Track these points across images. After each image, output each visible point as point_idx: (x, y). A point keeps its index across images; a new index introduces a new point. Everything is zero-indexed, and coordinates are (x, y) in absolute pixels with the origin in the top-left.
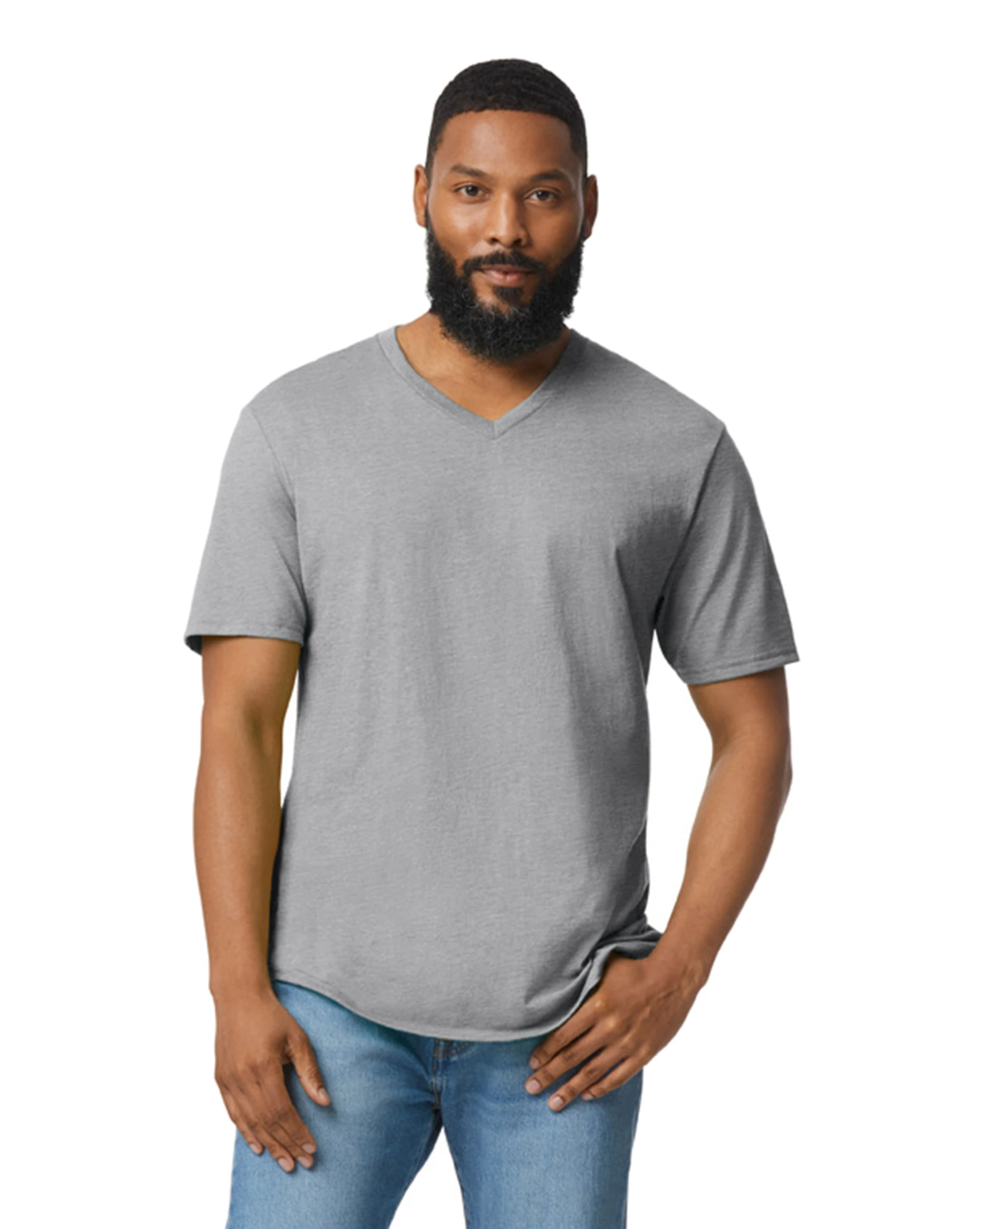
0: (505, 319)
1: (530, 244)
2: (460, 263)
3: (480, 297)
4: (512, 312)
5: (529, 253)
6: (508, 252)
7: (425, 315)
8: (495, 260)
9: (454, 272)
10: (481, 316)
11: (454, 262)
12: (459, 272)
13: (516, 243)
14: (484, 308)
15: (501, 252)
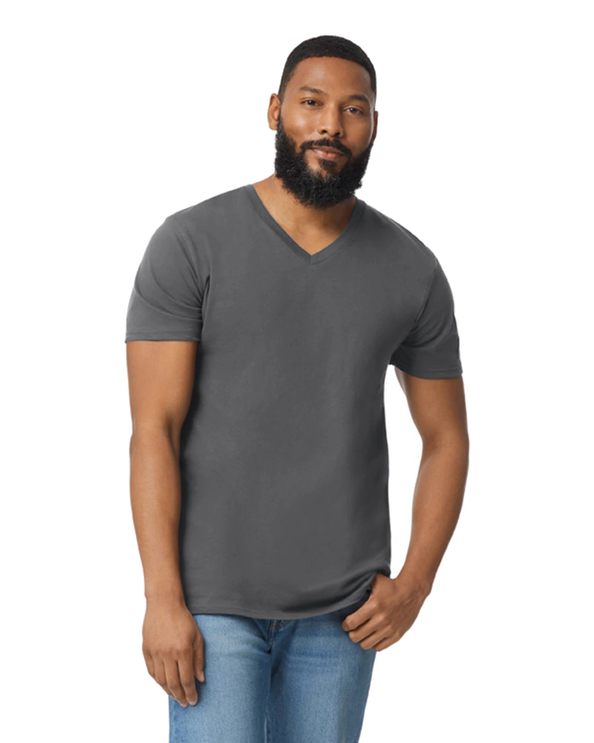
0: (324, 181)
1: (345, 136)
2: (299, 145)
3: (310, 167)
4: (328, 177)
5: (343, 142)
6: (331, 139)
7: (271, 177)
8: (323, 143)
9: (294, 150)
10: (309, 178)
11: (294, 144)
12: (298, 150)
13: (337, 134)
14: (311, 173)
15: (327, 138)
